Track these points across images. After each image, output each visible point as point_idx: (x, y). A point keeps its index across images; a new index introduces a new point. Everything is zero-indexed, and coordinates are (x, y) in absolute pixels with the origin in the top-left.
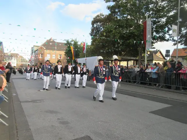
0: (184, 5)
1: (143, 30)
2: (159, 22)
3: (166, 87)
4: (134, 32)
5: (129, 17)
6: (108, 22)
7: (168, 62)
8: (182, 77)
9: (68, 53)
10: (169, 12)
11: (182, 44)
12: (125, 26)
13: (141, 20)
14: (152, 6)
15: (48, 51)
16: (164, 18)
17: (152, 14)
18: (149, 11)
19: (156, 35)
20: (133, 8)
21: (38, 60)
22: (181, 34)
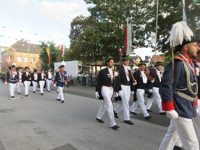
0: (162, 13)
1: (124, 35)
2: (139, 28)
4: (115, 37)
5: (110, 21)
6: (89, 24)
7: (147, 68)
9: (44, 56)
10: (148, 18)
11: (159, 51)
12: (107, 30)
13: (122, 25)
14: (132, 12)
16: (143, 25)
17: (132, 19)
18: (130, 17)
19: (136, 40)
20: (114, 12)
21: (5, 63)
22: (158, 41)
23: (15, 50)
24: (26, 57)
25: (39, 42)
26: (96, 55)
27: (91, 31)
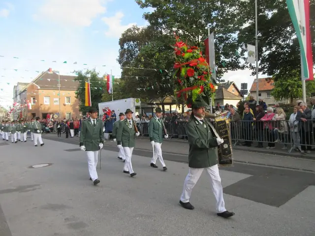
0: (264, 12)
2: (227, 39)
3: (244, 144)
5: (181, 31)
6: (147, 40)
8: (266, 126)
9: (81, 94)
10: (241, 22)
11: (264, 73)
13: (200, 37)
14: (215, 14)
15: (45, 92)
16: (235, 33)
17: (216, 25)
18: (212, 22)
19: (224, 59)
20: (186, 17)
21: (27, 108)
22: (261, 56)
23: (39, 88)
24: (56, 97)
25: (73, 72)
26: (161, 88)
27: (151, 50)
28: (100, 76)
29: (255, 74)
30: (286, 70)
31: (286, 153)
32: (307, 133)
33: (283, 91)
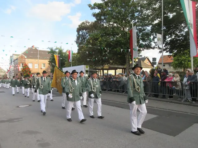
0: (167, 14)
1: (130, 38)
2: (144, 30)
3: (153, 96)
4: (120, 40)
5: (115, 25)
6: (94, 29)
7: (156, 70)
8: (168, 85)
10: (153, 20)
11: (167, 52)
12: (111, 34)
13: (127, 28)
14: (137, 15)
16: (149, 26)
17: (138, 21)
18: (135, 20)
19: (142, 43)
20: (119, 16)
21: (17, 70)
22: (165, 41)
23: (26, 57)
24: (36, 63)
25: (48, 48)
26: (102, 59)
27: (96, 36)
28: (64, 51)
29: (161, 52)
30: (181, 51)
31: (180, 102)
32: (194, 90)
33: (179, 63)
